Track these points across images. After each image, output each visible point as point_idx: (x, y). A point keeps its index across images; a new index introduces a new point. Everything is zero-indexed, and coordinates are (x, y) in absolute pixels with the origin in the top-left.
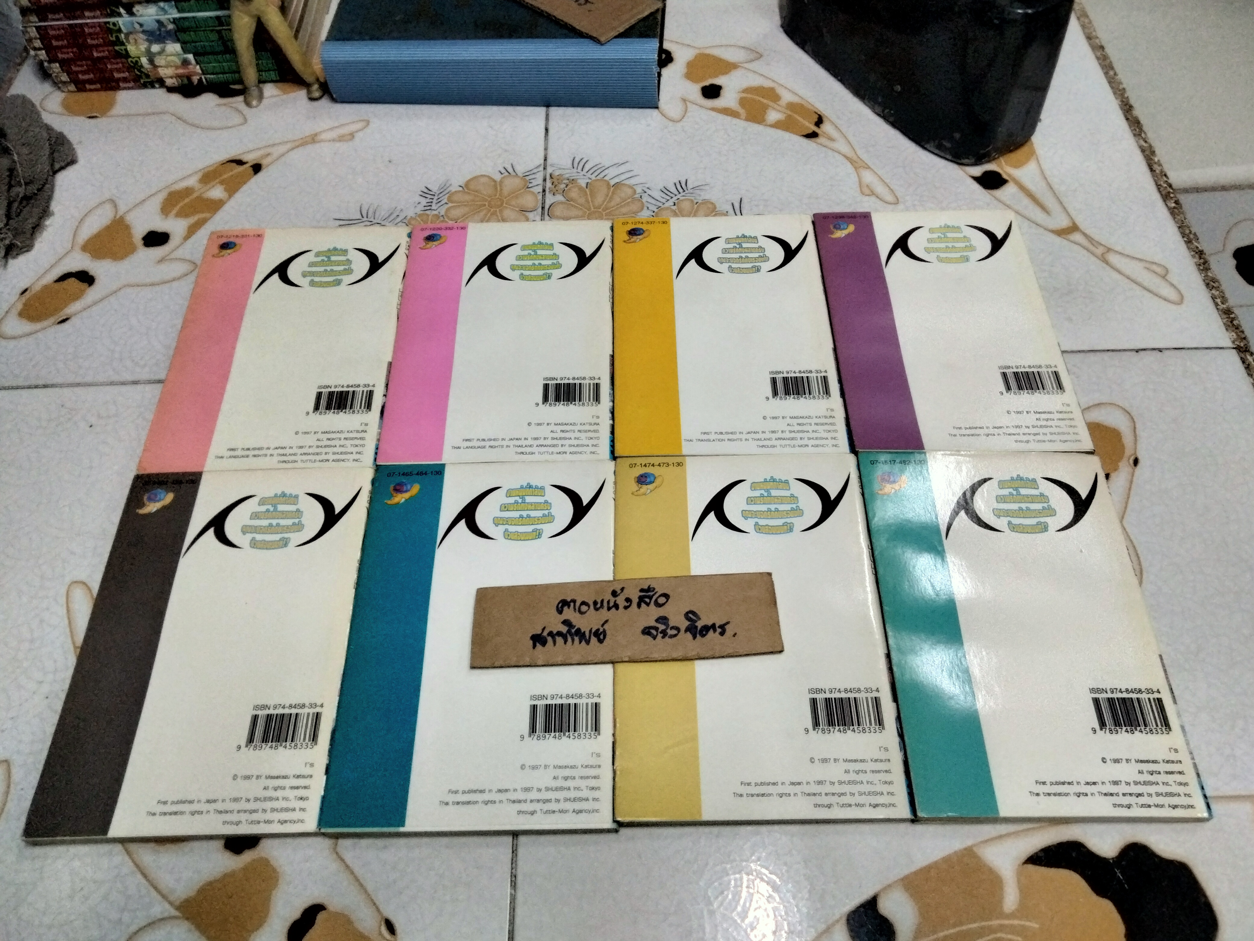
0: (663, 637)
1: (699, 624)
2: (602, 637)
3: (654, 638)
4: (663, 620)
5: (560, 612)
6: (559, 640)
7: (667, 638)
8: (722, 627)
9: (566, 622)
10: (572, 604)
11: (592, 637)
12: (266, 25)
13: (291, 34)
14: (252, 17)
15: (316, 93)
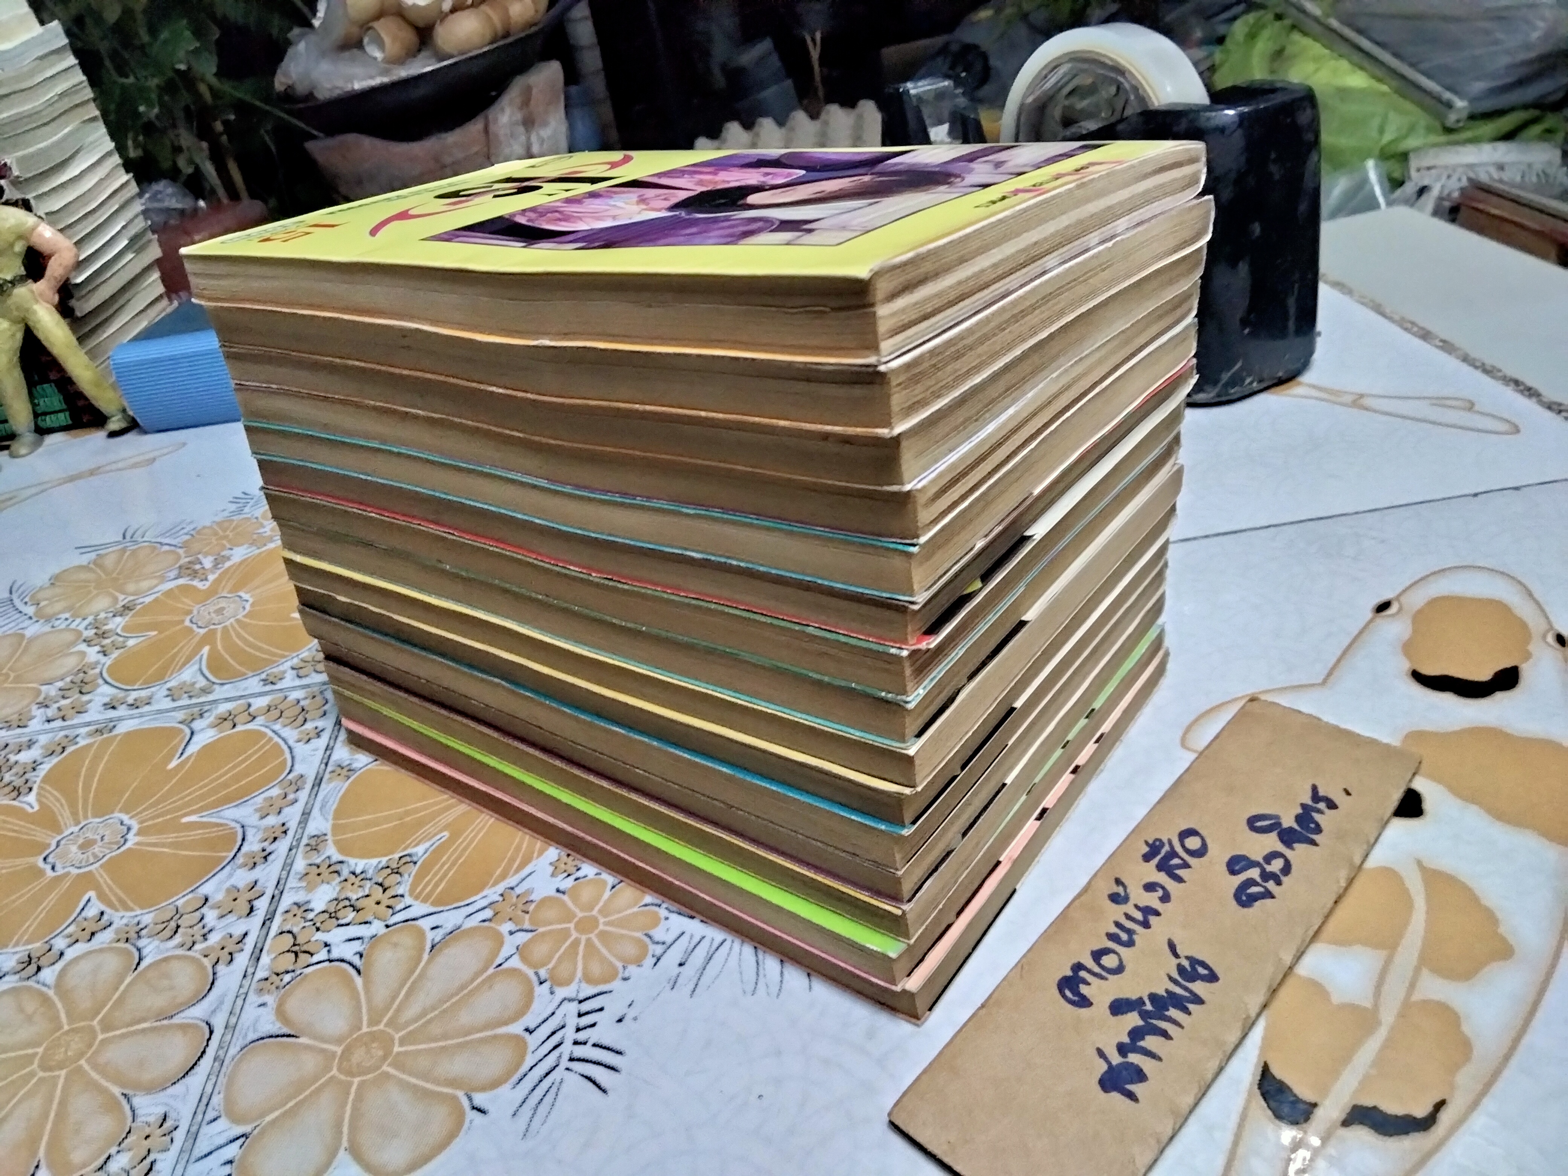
0: (1279, 883)
1: (1288, 821)
2: (1202, 971)
3: (1268, 894)
4: (1236, 864)
5: (1084, 1002)
6: (1150, 1042)
7: (1284, 879)
8: (1316, 796)
9: (1118, 1007)
10: (1083, 974)
11: (1190, 985)
12: (35, 332)
13: (73, 339)
14: (14, 321)
15: (114, 425)
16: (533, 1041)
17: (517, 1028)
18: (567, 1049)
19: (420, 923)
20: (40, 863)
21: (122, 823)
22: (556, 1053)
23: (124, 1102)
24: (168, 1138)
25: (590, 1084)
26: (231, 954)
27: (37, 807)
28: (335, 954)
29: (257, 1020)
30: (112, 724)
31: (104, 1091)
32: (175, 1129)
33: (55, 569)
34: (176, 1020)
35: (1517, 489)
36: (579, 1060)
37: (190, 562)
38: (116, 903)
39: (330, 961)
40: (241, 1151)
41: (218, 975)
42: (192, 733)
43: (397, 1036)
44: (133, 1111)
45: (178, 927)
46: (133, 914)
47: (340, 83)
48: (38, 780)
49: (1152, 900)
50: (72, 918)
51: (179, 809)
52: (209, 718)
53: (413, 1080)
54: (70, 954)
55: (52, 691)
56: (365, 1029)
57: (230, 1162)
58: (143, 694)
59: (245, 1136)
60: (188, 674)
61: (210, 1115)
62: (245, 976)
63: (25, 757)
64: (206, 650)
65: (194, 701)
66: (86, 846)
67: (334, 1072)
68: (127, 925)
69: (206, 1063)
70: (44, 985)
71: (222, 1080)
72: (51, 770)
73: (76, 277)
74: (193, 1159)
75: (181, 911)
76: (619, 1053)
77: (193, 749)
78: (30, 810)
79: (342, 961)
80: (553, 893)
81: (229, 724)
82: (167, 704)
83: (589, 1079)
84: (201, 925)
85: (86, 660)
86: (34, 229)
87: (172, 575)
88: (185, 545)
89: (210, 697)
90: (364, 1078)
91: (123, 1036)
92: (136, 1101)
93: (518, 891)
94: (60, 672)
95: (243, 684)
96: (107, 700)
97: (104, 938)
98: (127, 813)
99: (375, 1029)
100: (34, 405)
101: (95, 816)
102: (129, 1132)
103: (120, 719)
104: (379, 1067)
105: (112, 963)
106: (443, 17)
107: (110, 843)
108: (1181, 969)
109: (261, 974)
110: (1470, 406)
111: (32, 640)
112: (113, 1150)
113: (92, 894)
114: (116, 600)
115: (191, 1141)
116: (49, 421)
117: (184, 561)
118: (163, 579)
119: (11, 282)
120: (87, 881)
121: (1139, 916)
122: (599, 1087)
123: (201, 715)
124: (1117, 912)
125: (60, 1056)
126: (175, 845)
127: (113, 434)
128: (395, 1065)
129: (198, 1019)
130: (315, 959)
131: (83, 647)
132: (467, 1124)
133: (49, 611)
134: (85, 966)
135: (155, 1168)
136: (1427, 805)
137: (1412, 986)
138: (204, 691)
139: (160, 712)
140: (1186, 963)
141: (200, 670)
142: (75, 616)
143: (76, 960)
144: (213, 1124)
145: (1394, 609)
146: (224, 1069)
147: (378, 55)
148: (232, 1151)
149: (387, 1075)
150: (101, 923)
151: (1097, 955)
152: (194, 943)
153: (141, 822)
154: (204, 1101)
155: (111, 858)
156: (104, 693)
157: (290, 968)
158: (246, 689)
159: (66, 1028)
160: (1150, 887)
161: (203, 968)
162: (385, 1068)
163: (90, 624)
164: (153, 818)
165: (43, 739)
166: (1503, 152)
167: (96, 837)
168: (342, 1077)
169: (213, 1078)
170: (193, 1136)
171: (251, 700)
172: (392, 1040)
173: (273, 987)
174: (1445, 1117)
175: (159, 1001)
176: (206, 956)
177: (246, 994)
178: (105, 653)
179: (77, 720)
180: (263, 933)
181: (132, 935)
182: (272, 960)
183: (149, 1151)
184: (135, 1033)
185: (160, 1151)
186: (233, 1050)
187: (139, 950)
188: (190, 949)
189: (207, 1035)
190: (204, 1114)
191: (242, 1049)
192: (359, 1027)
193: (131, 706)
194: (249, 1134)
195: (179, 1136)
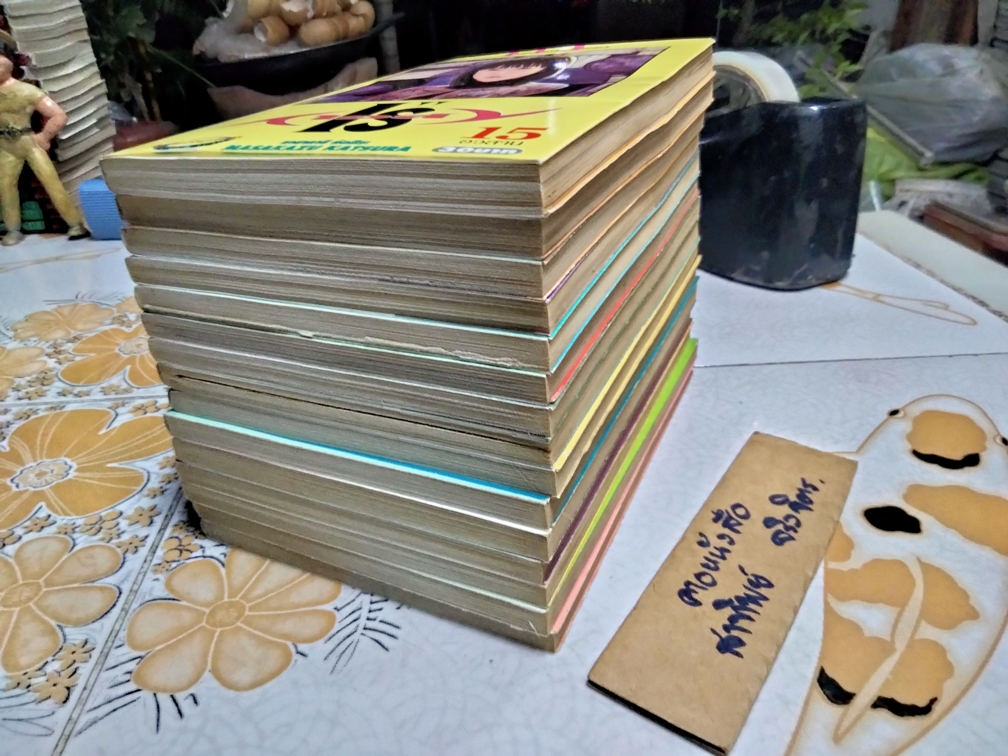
0: (795, 532)
1: (793, 498)
2: (763, 582)
3: (792, 538)
4: (769, 522)
5: (697, 603)
6: (742, 623)
7: (798, 529)
8: (807, 485)
9: (718, 605)
10: (692, 587)
11: (758, 590)
12: (31, 165)
13: (56, 174)
14: (18, 157)
15: (74, 232)
16: (339, 616)
17: (329, 607)
18: (363, 622)
20: (8, 481)
21: (66, 464)
22: (355, 624)
23: (58, 630)
24: (87, 655)
25: (377, 645)
26: (136, 547)
27: (8, 449)
28: (208, 553)
29: (152, 589)
30: (62, 405)
31: (44, 622)
32: (93, 650)
33: (29, 312)
34: (97, 584)
35: (976, 355)
36: (370, 629)
37: (120, 316)
38: (59, 510)
39: (204, 557)
40: (138, 666)
41: (127, 559)
42: (117, 415)
43: (248, 605)
44: (64, 636)
45: (101, 528)
46: (69, 518)
47: (236, 53)
48: (10, 434)
49: (724, 544)
50: (28, 517)
51: (105, 458)
52: (129, 407)
53: (257, 632)
54: (26, 538)
55: (23, 382)
56: (226, 599)
57: (130, 672)
58: (85, 389)
59: (141, 657)
60: (115, 380)
61: (117, 643)
62: (145, 561)
64: (128, 367)
65: (119, 396)
66: (40, 475)
67: (204, 624)
68: (66, 524)
69: (116, 611)
70: (7, 555)
71: (126, 624)
72: (18, 428)
73: (62, 135)
74: (104, 669)
75: (103, 518)
76: (397, 627)
77: (116, 424)
78: (3, 450)
79: (212, 557)
81: (141, 412)
82: (100, 396)
83: (377, 641)
84: (116, 528)
85: (47, 366)
86: (41, 99)
87: (108, 322)
88: (118, 306)
89: (130, 395)
90: (224, 629)
91: (60, 591)
92: (67, 630)
94: (29, 371)
95: (152, 389)
96: (60, 390)
97: (49, 531)
98: (70, 458)
99: (233, 600)
100: (22, 214)
101: (48, 457)
102: (61, 649)
103: (68, 402)
104: (234, 623)
105: (54, 547)
106: (307, 21)
107: (57, 475)
108: (750, 581)
109: (156, 561)
110: (946, 307)
111: (10, 351)
112: (50, 659)
113: (43, 504)
114: (69, 333)
115: (103, 658)
116: (29, 226)
117: (116, 315)
118: (102, 324)
119: (21, 131)
120: (40, 496)
121: (718, 553)
122: (383, 646)
123: (123, 405)
124: (705, 552)
125: (15, 599)
126: (100, 480)
127: (73, 238)
128: (245, 622)
129: (111, 584)
130: (194, 555)
131: (45, 358)
132: (293, 662)
133: (24, 335)
134: (35, 546)
135: (77, 672)
136: (923, 527)
137: (916, 629)
138: (126, 391)
139: (96, 400)
140: (753, 578)
141: (124, 379)
142: (40, 340)
143: (31, 542)
144: (120, 649)
145: (900, 415)
146: (128, 616)
147: (262, 38)
148: (132, 666)
149: (239, 628)
150: (48, 521)
151: (698, 576)
152: (111, 539)
153: (78, 464)
154: (114, 634)
155: (58, 484)
156: (58, 386)
157: (177, 559)
158: (154, 392)
159: (21, 582)
160: (721, 537)
161: (117, 554)
162: (239, 624)
163: (51, 345)
164: (86, 462)
165: (15, 410)
166: (952, 187)
167: (47, 470)
168: (208, 627)
169: (120, 622)
170: (105, 655)
171: (158, 399)
172: (244, 607)
173: (164, 569)
174: (937, 709)
175: (86, 572)
176: (119, 547)
177: (146, 572)
178: (60, 363)
179: (39, 400)
180: (159, 536)
181: (69, 530)
182: (164, 553)
183: (74, 661)
184: (68, 589)
185: (81, 662)
186: (135, 605)
187: (74, 540)
188: (108, 542)
189: (117, 595)
190: (113, 642)
191: (141, 605)
192: (222, 597)
193: (76, 395)
194: (144, 656)
195: (95, 654)
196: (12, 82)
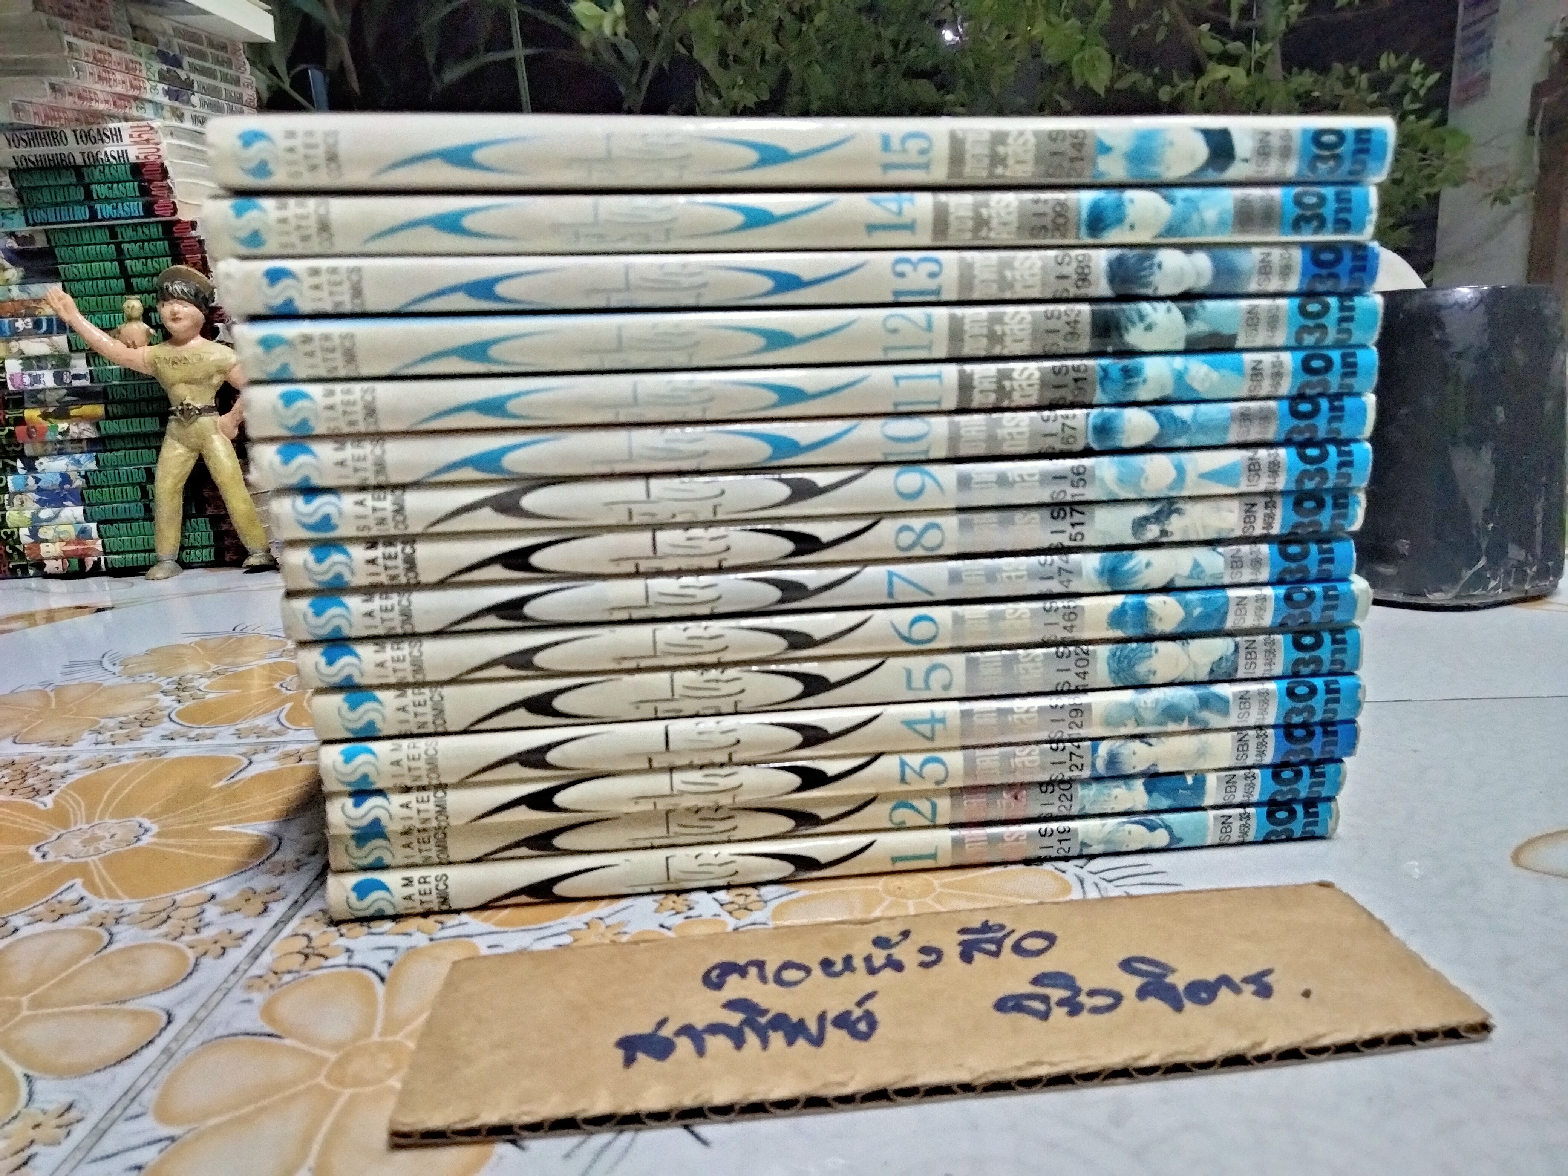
0: (1072, 1012)
1: (1180, 980)
2: (861, 1027)
3: (1045, 1016)
4: (1051, 979)
5: (715, 986)
6: (718, 1044)
7: (1084, 1012)
8: (1256, 981)
9: (737, 1005)
10: (753, 969)
11: (830, 1029)
12: (207, 460)
13: (239, 472)
14: (191, 448)
15: (254, 561)
19: (475, 940)
20: (32, 850)
21: (140, 826)
23: (23, 1084)
24: (64, 1131)
26: (223, 948)
27: (51, 806)
28: (357, 959)
29: (234, 1016)
30: (164, 751)
32: (78, 1121)
33: (153, 645)
34: (129, 1006)
38: (103, 890)
39: (349, 966)
40: (158, 1156)
41: (200, 967)
42: (251, 763)
44: (31, 1094)
45: (169, 917)
46: (117, 902)
48: (64, 786)
50: (44, 900)
51: (211, 819)
52: (273, 754)
54: (24, 932)
55: (111, 723)
56: (376, 1037)
57: (139, 1168)
58: (209, 731)
59: (172, 1139)
60: (263, 721)
61: (133, 1110)
62: (234, 971)
63: (59, 768)
64: (289, 706)
65: (262, 740)
66: (90, 841)
67: (321, 1080)
68: (107, 911)
69: (151, 1053)
71: (165, 1074)
72: (79, 780)
74: (89, 1159)
75: (177, 904)
77: (246, 774)
78: (42, 808)
79: (365, 967)
80: (655, 927)
81: (290, 759)
82: (231, 740)
84: (198, 918)
85: (157, 705)
87: (275, 656)
89: (280, 739)
90: (360, 1090)
91: (53, 1016)
92: (39, 1086)
93: (608, 921)
94: (127, 711)
96: (167, 733)
97: (74, 921)
98: (149, 818)
99: (389, 1039)
101: (114, 816)
102: (14, 1118)
103: (175, 748)
104: (380, 1081)
105: (73, 945)
107: (119, 841)
109: (255, 971)
111: (108, 688)
113: (79, 881)
114: (208, 667)
115: (94, 1139)
116: (193, 556)
118: (266, 657)
119: (199, 411)
120: (82, 870)
123: (266, 751)
126: (195, 848)
127: (251, 571)
129: (155, 1006)
130: (330, 962)
131: (160, 696)
133: (136, 670)
134: (38, 944)
135: (30, 1163)
138: (276, 733)
139: (221, 745)
141: (278, 719)
142: (159, 676)
143: (32, 937)
144: (135, 1121)
146: (172, 1062)
148: (147, 1155)
149: (390, 1090)
150: (76, 907)
152: (182, 934)
153: (162, 827)
154: (131, 1095)
155: (116, 853)
156: (167, 728)
157: (295, 968)
161: (184, 958)
162: (390, 1083)
163: (174, 681)
164: (179, 824)
165: (84, 757)
167: (106, 834)
168: (328, 1086)
169: (152, 1072)
170: (99, 1133)
173: (267, 985)
175: (115, 985)
176: (192, 947)
177: (229, 990)
178: (179, 701)
179: (127, 745)
180: (273, 933)
181: (110, 921)
182: (273, 960)
183: (32, 1142)
184: (72, 1014)
185: (45, 1145)
186: (191, 1044)
187: (111, 934)
188: (175, 939)
189: (163, 1025)
190: (125, 1109)
191: (203, 1044)
192: (368, 1034)
193: (190, 739)
194: (179, 1137)
195: (80, 1132)
196: (199, 342)
